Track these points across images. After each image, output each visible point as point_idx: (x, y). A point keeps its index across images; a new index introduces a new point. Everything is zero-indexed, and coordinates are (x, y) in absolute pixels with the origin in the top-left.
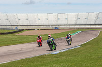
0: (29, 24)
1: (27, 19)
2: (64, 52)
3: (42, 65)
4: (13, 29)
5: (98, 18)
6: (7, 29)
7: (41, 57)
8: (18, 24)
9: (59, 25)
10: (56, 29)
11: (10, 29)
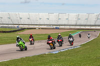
0: (30, 24)
1: (29, 18)
2: (63, 52)
3: (42, 64)
4: (14, 28)
5: (98, 19)
6: (9, 27)
7: (41, 56)
8: (20, 23)
9: (59, 25)
10: (56, 28)
11: (11, 28)
